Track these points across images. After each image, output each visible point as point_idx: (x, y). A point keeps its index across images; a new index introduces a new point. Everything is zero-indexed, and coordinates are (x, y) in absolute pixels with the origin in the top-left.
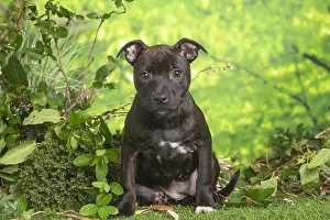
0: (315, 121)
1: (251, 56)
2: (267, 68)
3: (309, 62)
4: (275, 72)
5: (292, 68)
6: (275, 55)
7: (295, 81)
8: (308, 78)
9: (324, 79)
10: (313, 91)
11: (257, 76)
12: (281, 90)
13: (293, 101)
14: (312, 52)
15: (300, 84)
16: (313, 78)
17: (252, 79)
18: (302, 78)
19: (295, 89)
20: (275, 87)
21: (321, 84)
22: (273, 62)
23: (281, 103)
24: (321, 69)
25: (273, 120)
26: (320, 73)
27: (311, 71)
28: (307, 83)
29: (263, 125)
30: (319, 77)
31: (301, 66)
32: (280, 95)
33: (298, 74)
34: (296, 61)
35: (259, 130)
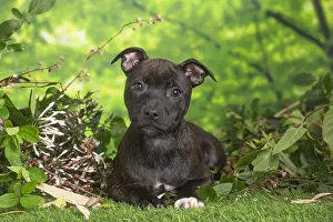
0: (279, 95)
1: (201, 12)
2: (220, 29)
3: (273, 21)
4: (229, 34)
5: (251, 29)
6: (231, 12)
7: (255, 46)
8: (270, 41)
9: (292, 43)
10: (277, 58)
11: (208, 39)
12: (238, 56)
13: (252, 70)
14: (278, 8)
15: (262, 49)
16: (277, 41)
17: (201, 41)
18: (264, 41)
19: (255, 56)
20: (230, 53)
21: (288, 49)
22: (228, 21)
23: (237, 72)
24: (288, 30)
25: (227, 93)
26: (287, 35)
27: (275, 33)
28: (270, 47)
29: (214, 100)
30: (286, 40)
31: (263, 26)
32: (236, 62)
33: (259, 36)
34: (256, 20)
35: (209, 106)
